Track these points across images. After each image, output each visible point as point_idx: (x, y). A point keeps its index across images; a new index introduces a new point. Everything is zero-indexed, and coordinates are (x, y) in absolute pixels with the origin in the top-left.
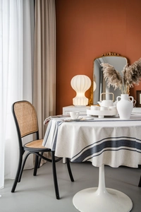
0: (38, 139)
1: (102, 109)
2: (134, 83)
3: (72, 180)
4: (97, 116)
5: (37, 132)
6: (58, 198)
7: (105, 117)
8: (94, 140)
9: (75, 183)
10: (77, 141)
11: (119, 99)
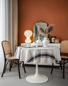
0: (11, 56)
1: (37, 43)
2: (49, 33)
3: (25, 72)
4: (35, 46)
5: (11, 54)
6: (20, 78)
7: (38, 46)
8: (34, 54)
9: (26, 73)
10: (28, 55)
11: (44, 39)
